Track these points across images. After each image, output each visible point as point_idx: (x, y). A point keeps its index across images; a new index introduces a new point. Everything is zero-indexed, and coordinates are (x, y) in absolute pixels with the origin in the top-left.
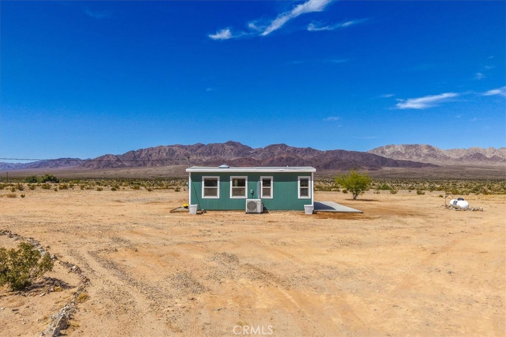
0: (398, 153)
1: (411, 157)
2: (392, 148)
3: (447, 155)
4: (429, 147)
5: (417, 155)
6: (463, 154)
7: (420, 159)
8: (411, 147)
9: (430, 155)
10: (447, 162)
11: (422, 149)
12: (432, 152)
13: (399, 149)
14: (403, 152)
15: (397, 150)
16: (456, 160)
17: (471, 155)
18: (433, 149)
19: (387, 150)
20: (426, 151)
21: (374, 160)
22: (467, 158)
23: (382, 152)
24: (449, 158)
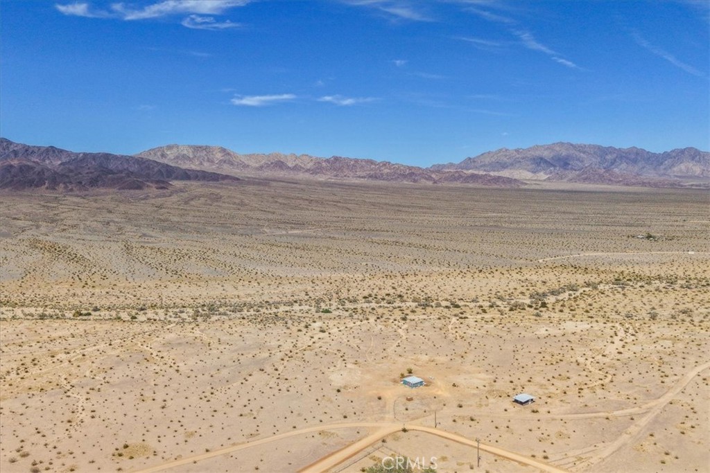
0: (185, 157)
1: (201, 164)
2: (175, 150)
3: (246, 162)
4: (223, 150)
5: (208, 160)
6: (264, 161)
7: (214, 167)
8: (200, 149)
9: (225, 162)
10: (246, 172)
11: (214, 153)
12: (227, 157)
13: (185, 152)
14: (191, 156)
15: (182, 153)
16: (257, 169)
17: (272, 163)
18: (229, 154)
19: (168, 153)
20: (219, 156)
21: (156, 169)
22: (268, 166)
23: (163, 156)
24: (248, 166)
